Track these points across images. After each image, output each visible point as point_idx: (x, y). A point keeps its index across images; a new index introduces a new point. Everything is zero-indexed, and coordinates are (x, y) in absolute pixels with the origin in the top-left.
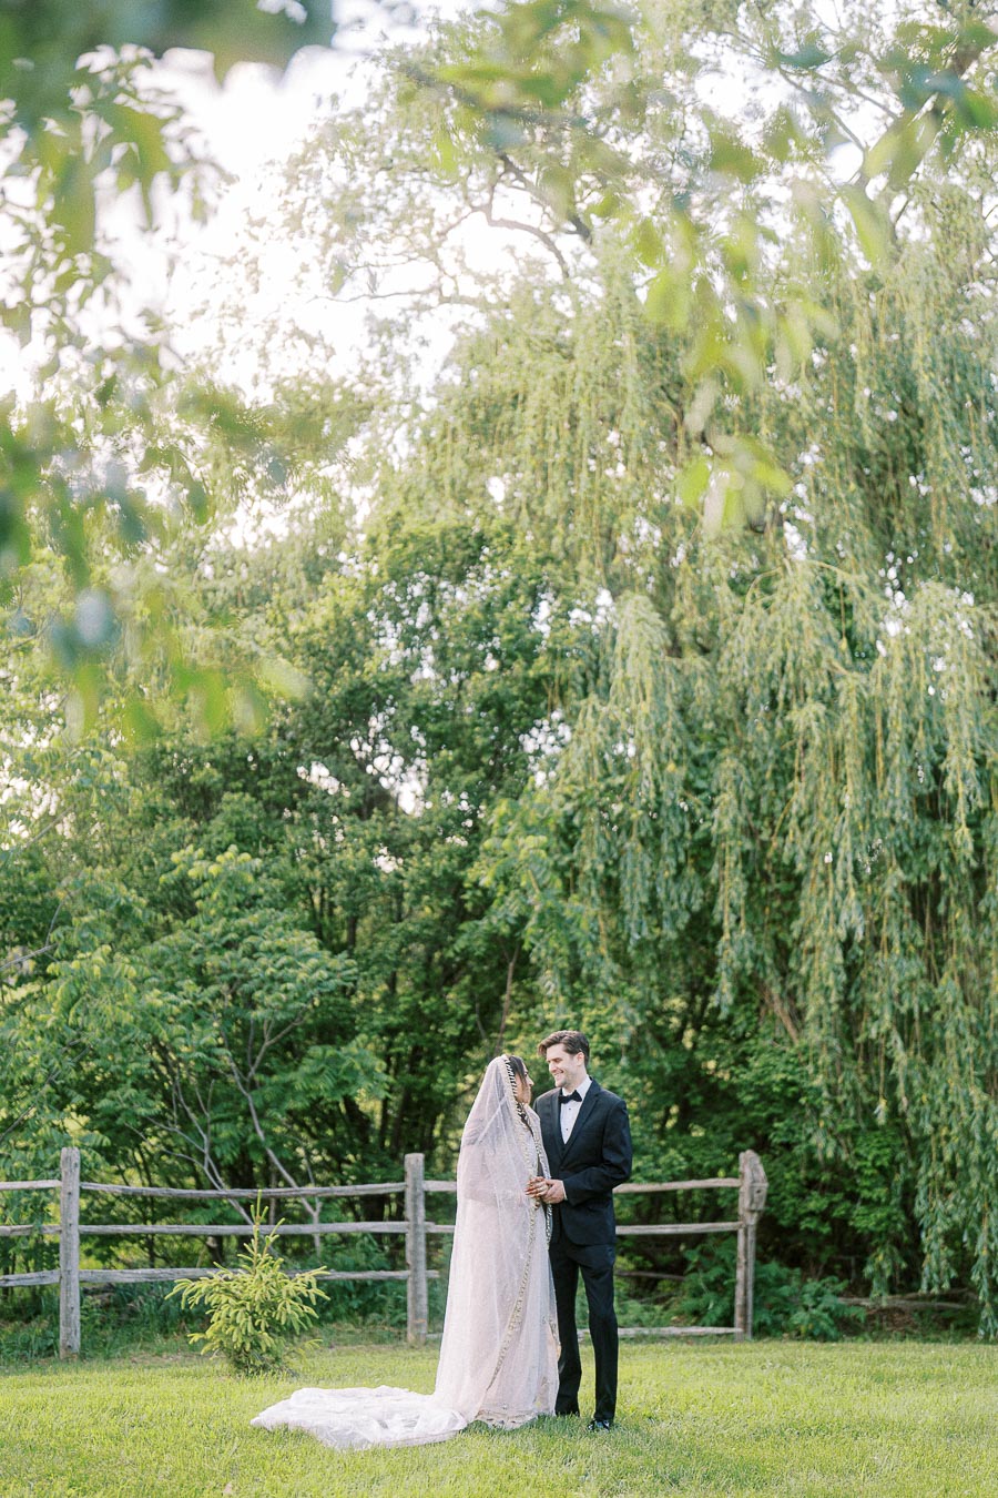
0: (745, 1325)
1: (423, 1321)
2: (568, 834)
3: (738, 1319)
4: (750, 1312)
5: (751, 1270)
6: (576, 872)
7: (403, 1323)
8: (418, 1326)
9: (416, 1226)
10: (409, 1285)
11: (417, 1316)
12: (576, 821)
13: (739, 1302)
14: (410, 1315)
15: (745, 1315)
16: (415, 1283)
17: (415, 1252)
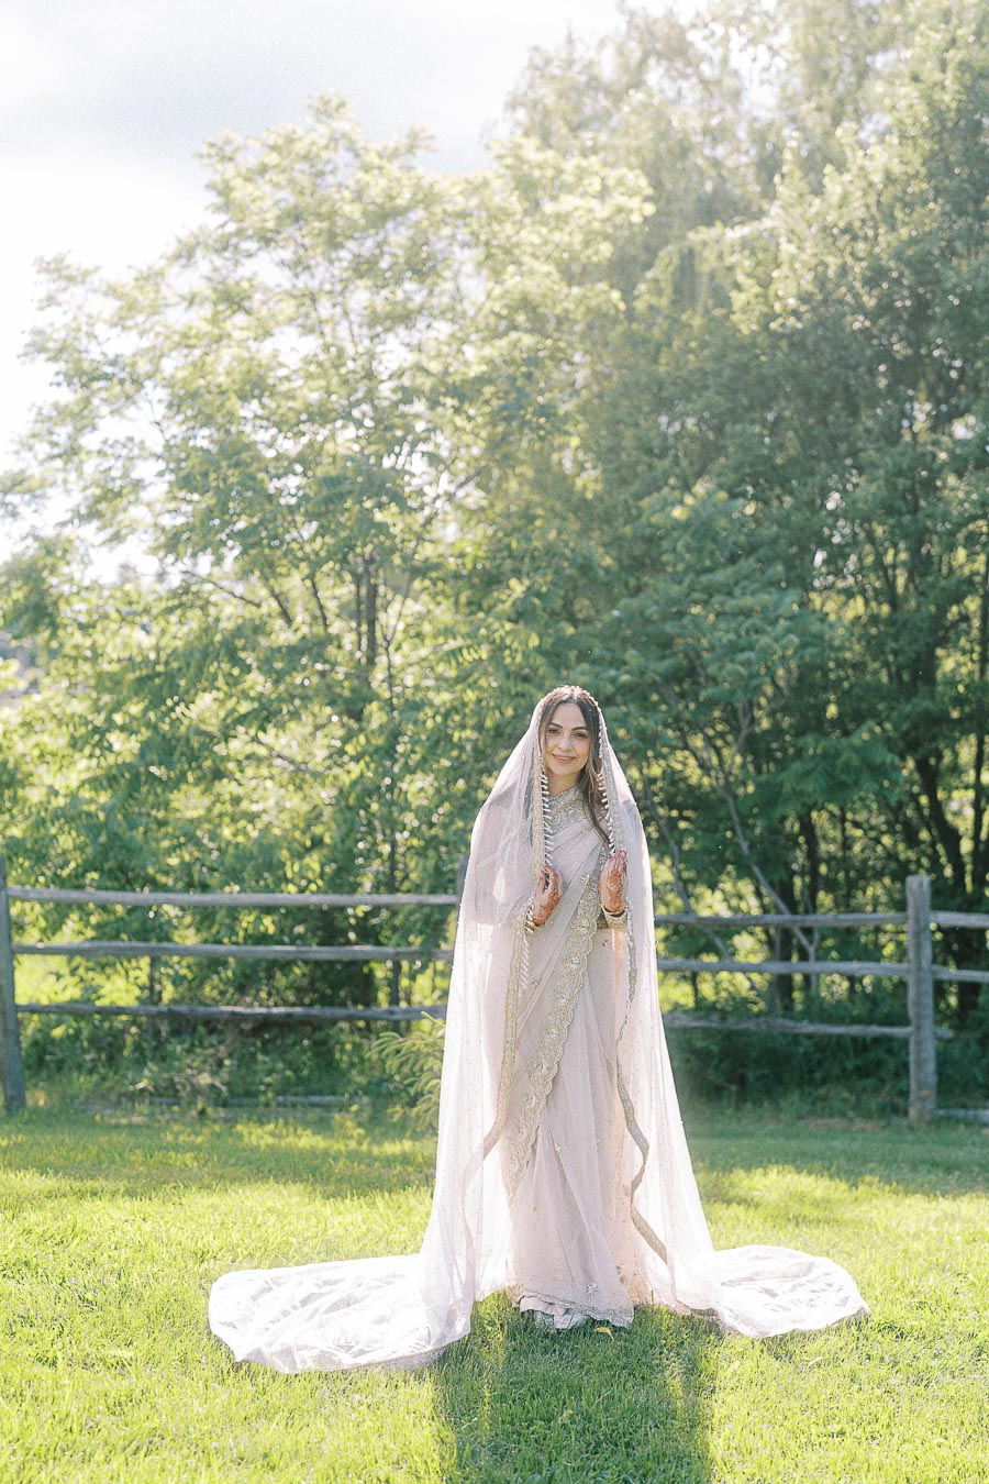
1: (930, 1093)
7: (905, 1094)
8: (921, 1099)
9: (919, 968)
10: (912, 1047)
11: (920, 1086)
14: (913, 1086)
16: (919, 1043)
17: (918, 1004)
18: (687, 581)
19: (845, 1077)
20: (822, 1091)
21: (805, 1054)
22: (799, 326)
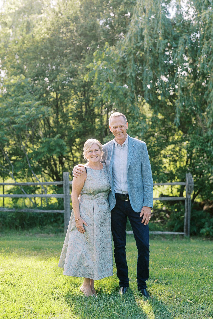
0: (187, 231)
2: (123, 64)
3: (185, 230)
4: (189, 227)
5: (190, 213)
6: (126, 78)
7: (63, 227)
8: (66, 228)
9: (66, 195)
12: (126, 59)
13: (185, 224)
14: (65, 225)
15: (187, 228)
16: (66, 214)
18: (14, 99)
19: (51, 223)
20: (45, 227)
21: (42, 217)
22: (48, 36)
